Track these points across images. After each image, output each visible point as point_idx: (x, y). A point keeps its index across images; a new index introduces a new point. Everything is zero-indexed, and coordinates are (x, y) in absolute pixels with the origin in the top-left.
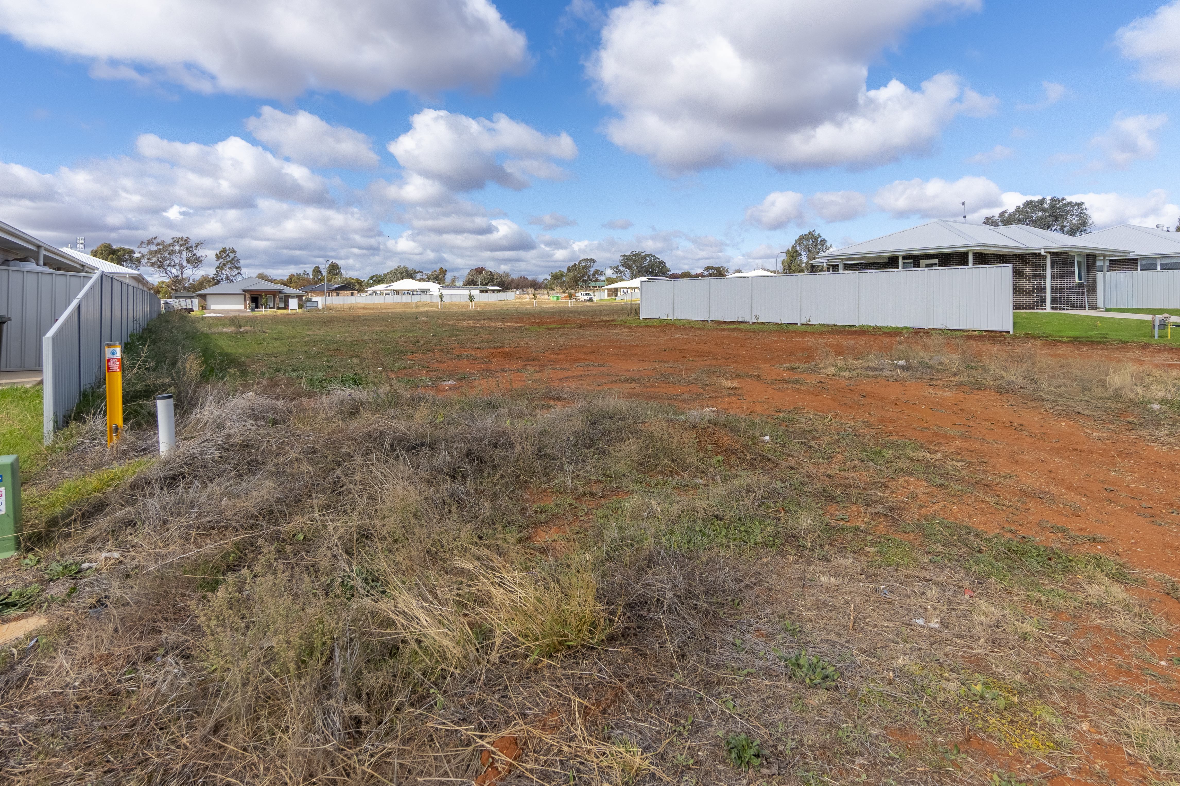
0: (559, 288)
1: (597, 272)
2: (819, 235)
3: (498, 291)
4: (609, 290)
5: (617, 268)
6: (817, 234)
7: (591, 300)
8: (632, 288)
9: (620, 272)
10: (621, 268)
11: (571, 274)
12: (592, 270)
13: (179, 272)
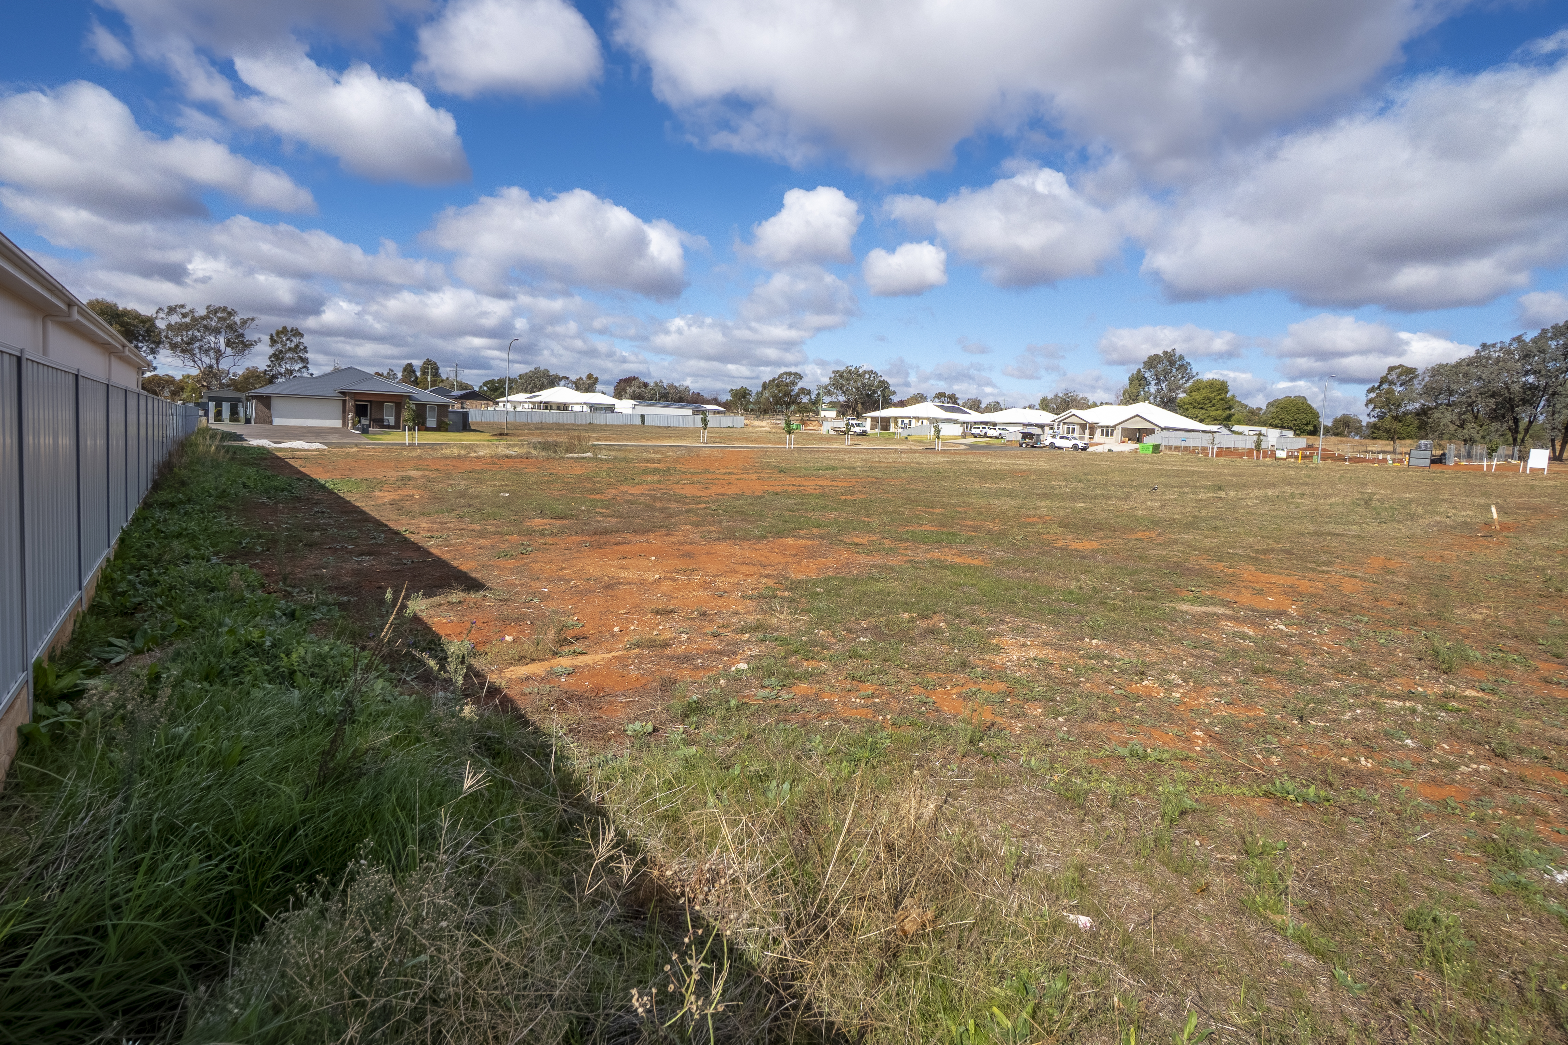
13: (214, 361)
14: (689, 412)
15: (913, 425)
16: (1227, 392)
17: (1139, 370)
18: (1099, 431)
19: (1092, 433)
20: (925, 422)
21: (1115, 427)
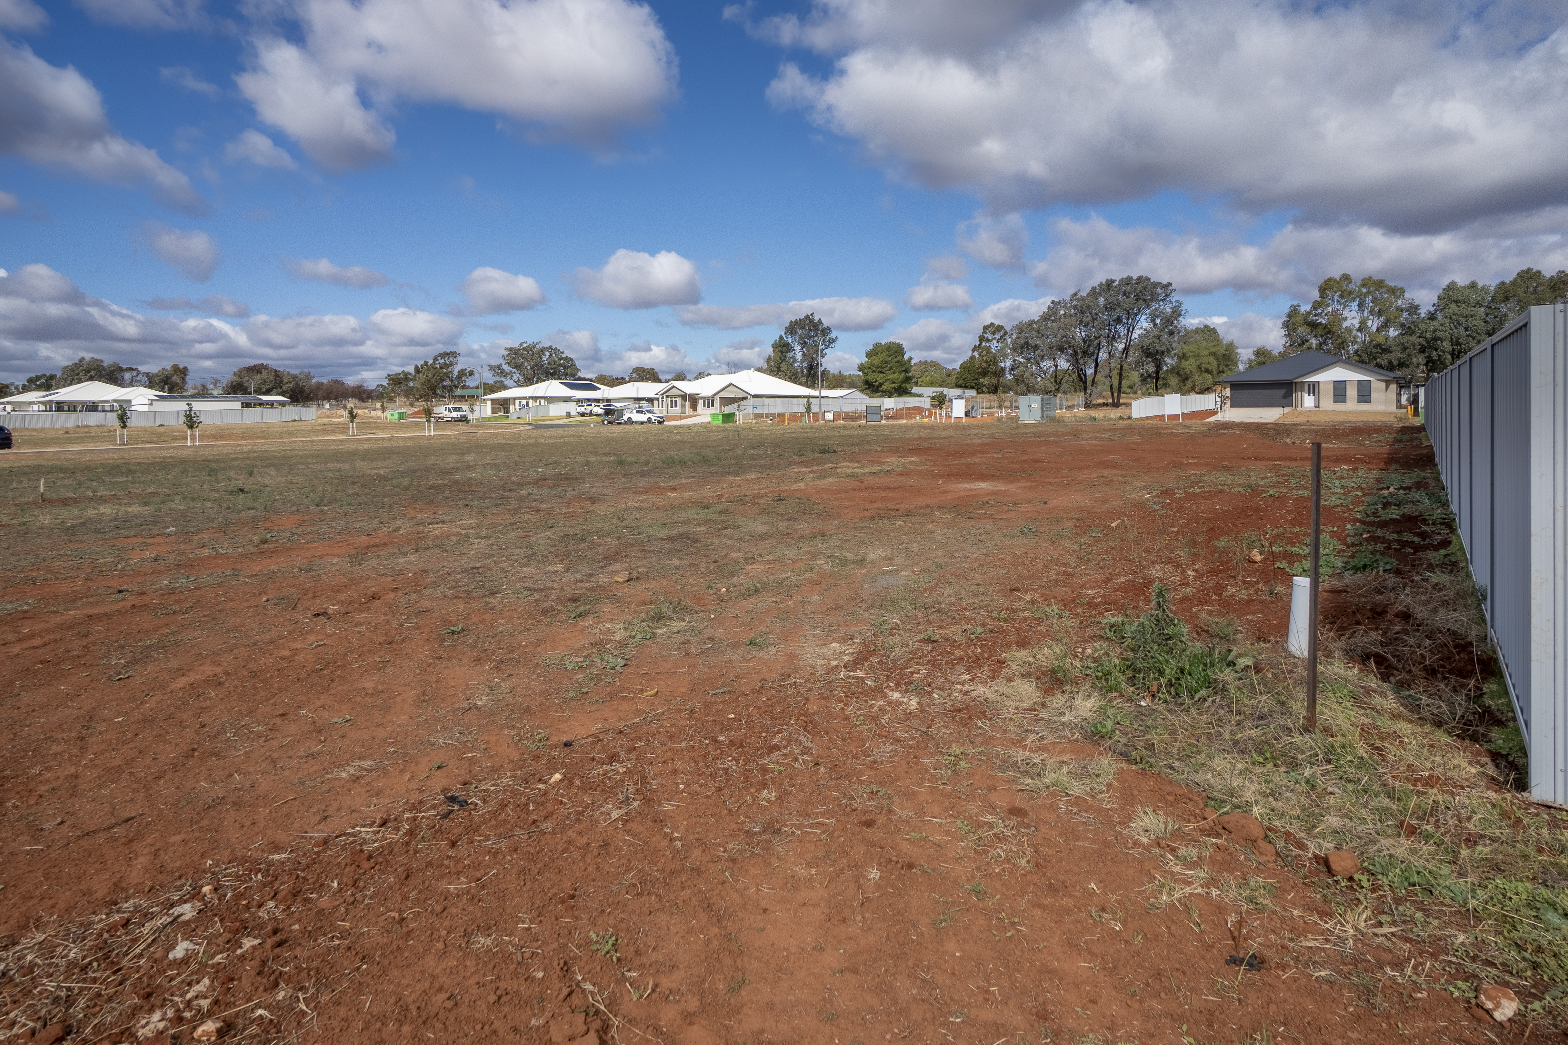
0: (403, 399)
1: (462, 373)
2: (820, 322)
3: (282, 404)
4: (494, 401)
5: (499, 367)
6: (816, 319)
7: (464, 419)
8: (535, 399)
9: (502, 373)
10: (506, 368)
11: (422, 377)
12: (456, 369)
14: (237, 405)
15: (530, 405)
16: (903, 355)
17: (781, 336)
18: (701, 402)
19: (694, 407)
20: (542, 401)
21: (713, 396)
